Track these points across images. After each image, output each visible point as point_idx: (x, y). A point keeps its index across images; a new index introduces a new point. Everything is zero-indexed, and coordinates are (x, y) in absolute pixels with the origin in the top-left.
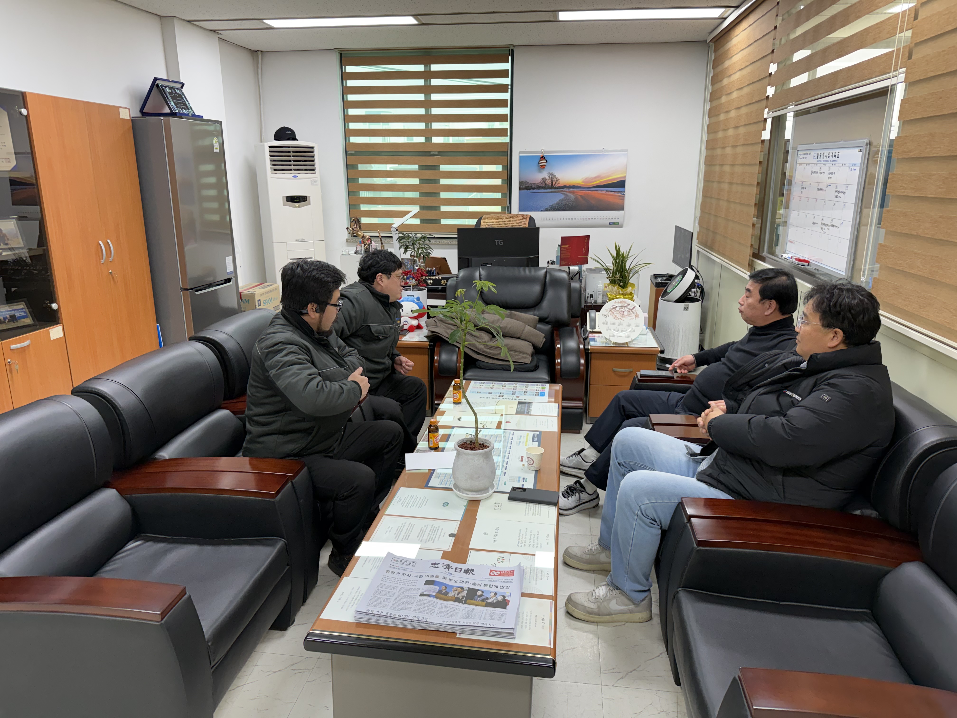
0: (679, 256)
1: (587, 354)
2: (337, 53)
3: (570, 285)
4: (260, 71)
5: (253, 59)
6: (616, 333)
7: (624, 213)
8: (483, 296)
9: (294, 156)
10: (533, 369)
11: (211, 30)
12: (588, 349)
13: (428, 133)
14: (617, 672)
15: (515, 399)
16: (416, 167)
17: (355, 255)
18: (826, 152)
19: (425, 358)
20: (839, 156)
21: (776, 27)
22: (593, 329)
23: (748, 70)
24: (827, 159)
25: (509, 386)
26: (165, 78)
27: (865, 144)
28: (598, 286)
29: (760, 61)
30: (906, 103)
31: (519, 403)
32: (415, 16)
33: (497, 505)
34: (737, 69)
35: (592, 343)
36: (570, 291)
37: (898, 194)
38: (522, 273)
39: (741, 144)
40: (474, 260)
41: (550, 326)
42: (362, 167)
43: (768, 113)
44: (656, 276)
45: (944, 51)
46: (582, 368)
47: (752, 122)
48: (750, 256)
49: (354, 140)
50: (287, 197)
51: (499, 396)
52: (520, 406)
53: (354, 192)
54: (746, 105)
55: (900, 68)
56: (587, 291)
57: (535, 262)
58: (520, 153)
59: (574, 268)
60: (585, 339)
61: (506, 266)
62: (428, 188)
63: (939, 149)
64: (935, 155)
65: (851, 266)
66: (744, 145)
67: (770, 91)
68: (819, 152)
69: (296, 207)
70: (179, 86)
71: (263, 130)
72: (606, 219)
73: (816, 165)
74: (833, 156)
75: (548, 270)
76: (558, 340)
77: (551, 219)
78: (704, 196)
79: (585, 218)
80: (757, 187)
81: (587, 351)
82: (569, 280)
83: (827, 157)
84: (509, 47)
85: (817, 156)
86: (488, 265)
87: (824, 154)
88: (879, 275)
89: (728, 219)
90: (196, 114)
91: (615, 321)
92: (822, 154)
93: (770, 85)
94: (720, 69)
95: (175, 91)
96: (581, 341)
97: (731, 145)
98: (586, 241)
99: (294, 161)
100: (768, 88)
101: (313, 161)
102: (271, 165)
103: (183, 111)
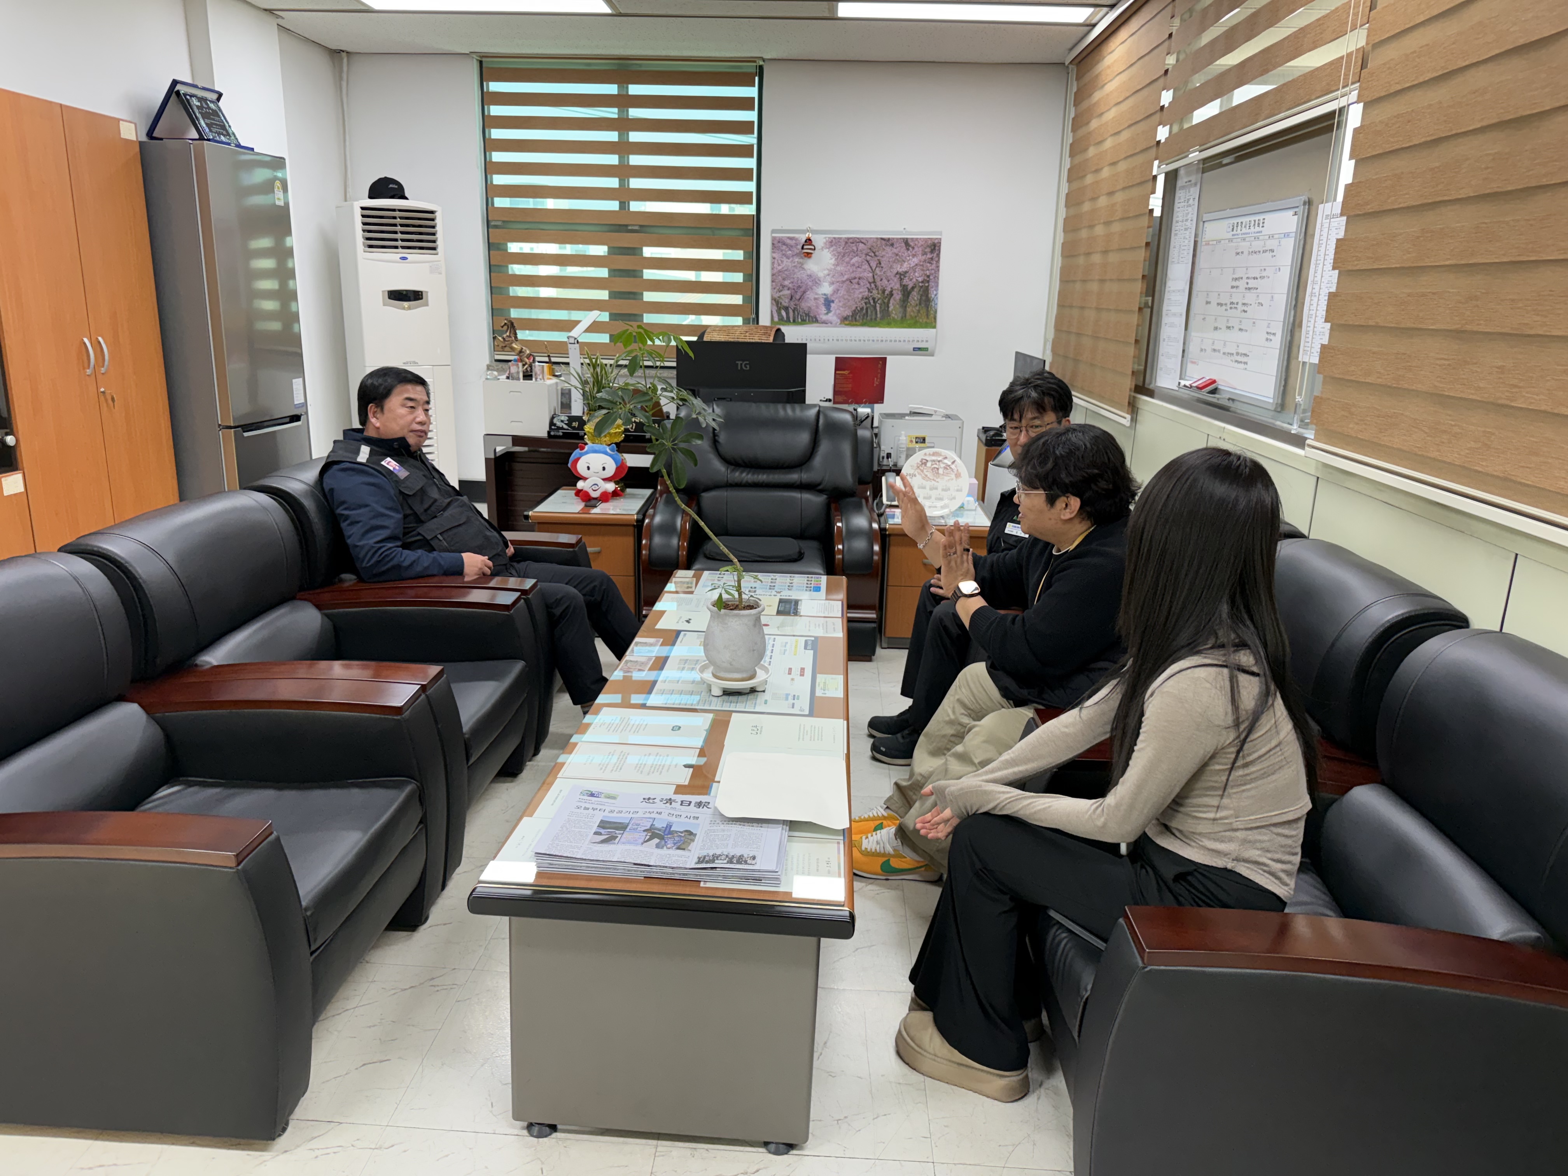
1: (884, 537)
2: (475, 60)
3: (857, 434)
4: (344, 84)
5: (334, 63)
7: (937, 332)
8: (720, 449)
9: (402, 225)
10: (796, 557)
11: (265, 10)
12: (885, 529)
13: (624, 195)
15: (775, 595)
16: (603, 250)
17: (508, 380)
18: (1245, 220)
19: (627, 543)
20: (1265, 225)
21: (1170, 35)
22: (892, 501)
23: (1128, 103)
24: (1248, 230)
25: (764, 578)
26: (189, 81)
27: (1302, 202)
28: (899, 440)
29: (1146, 89)
30: (1361, 133)
31: (781, 601)
33: (755, 728)
34: (1112, 103)
35: (891, 521)
36: (856, 442)
37: (1350, 268)
38: (781, 413)
39: (1117, 218)
40: (703, 391)
41: (825, 496)
42: (514, 247)
43: (1159, 167)
44: (986, 430)
45: (1414, 52)
46: (876, 558)
47: (1134, 183)
48: (1130, 390)
49: (500, 202)
50: (390, 292)
52: (783, 604)
53: (500, 288)
54: (1126, 158)
55: (1353, 83)
56: (883, 447)
57: (799, 397)
58: (773, 231)
59: (863, 410)
60: (880, 515)
61: (755, 402)
62: (625, 284)
63: (1407, 196)
64: (1401, 206)
65: (1282, 388)
66: (1123, 219)
67: (1163, 133)
68: (1235, 221)
69: (404, 308)
70: (214, 97)
71: (350, 184)
72: (909, 341)
73: (1230, 240)
74: (1256, 225)
75: (821, 409)
76: (838, 516)
77: (822, 340)
78: (1061, 306)
79: (875, 339)
80: (1142, 282)
81: (883, 532)
82: (855, 425)
83: (1248, 227)
84: (755, 62)
85: (1231, 227)
86: (724, 399)
87: (1242, 223)
88: (1322, 392)
89: (1097, 337)
90: (242, 144)
91: (924, 482)
92: (1240, 224)
93: (1162, 124)
94: (1085, 105)
95: (207, 104)
96: (874, 518)
97: (1102, 221)
98: (880, 366)
99: (402, 233)
100: (1160, 128)
101: (434, 234)
102: (363, 237)
103: (220, 138)
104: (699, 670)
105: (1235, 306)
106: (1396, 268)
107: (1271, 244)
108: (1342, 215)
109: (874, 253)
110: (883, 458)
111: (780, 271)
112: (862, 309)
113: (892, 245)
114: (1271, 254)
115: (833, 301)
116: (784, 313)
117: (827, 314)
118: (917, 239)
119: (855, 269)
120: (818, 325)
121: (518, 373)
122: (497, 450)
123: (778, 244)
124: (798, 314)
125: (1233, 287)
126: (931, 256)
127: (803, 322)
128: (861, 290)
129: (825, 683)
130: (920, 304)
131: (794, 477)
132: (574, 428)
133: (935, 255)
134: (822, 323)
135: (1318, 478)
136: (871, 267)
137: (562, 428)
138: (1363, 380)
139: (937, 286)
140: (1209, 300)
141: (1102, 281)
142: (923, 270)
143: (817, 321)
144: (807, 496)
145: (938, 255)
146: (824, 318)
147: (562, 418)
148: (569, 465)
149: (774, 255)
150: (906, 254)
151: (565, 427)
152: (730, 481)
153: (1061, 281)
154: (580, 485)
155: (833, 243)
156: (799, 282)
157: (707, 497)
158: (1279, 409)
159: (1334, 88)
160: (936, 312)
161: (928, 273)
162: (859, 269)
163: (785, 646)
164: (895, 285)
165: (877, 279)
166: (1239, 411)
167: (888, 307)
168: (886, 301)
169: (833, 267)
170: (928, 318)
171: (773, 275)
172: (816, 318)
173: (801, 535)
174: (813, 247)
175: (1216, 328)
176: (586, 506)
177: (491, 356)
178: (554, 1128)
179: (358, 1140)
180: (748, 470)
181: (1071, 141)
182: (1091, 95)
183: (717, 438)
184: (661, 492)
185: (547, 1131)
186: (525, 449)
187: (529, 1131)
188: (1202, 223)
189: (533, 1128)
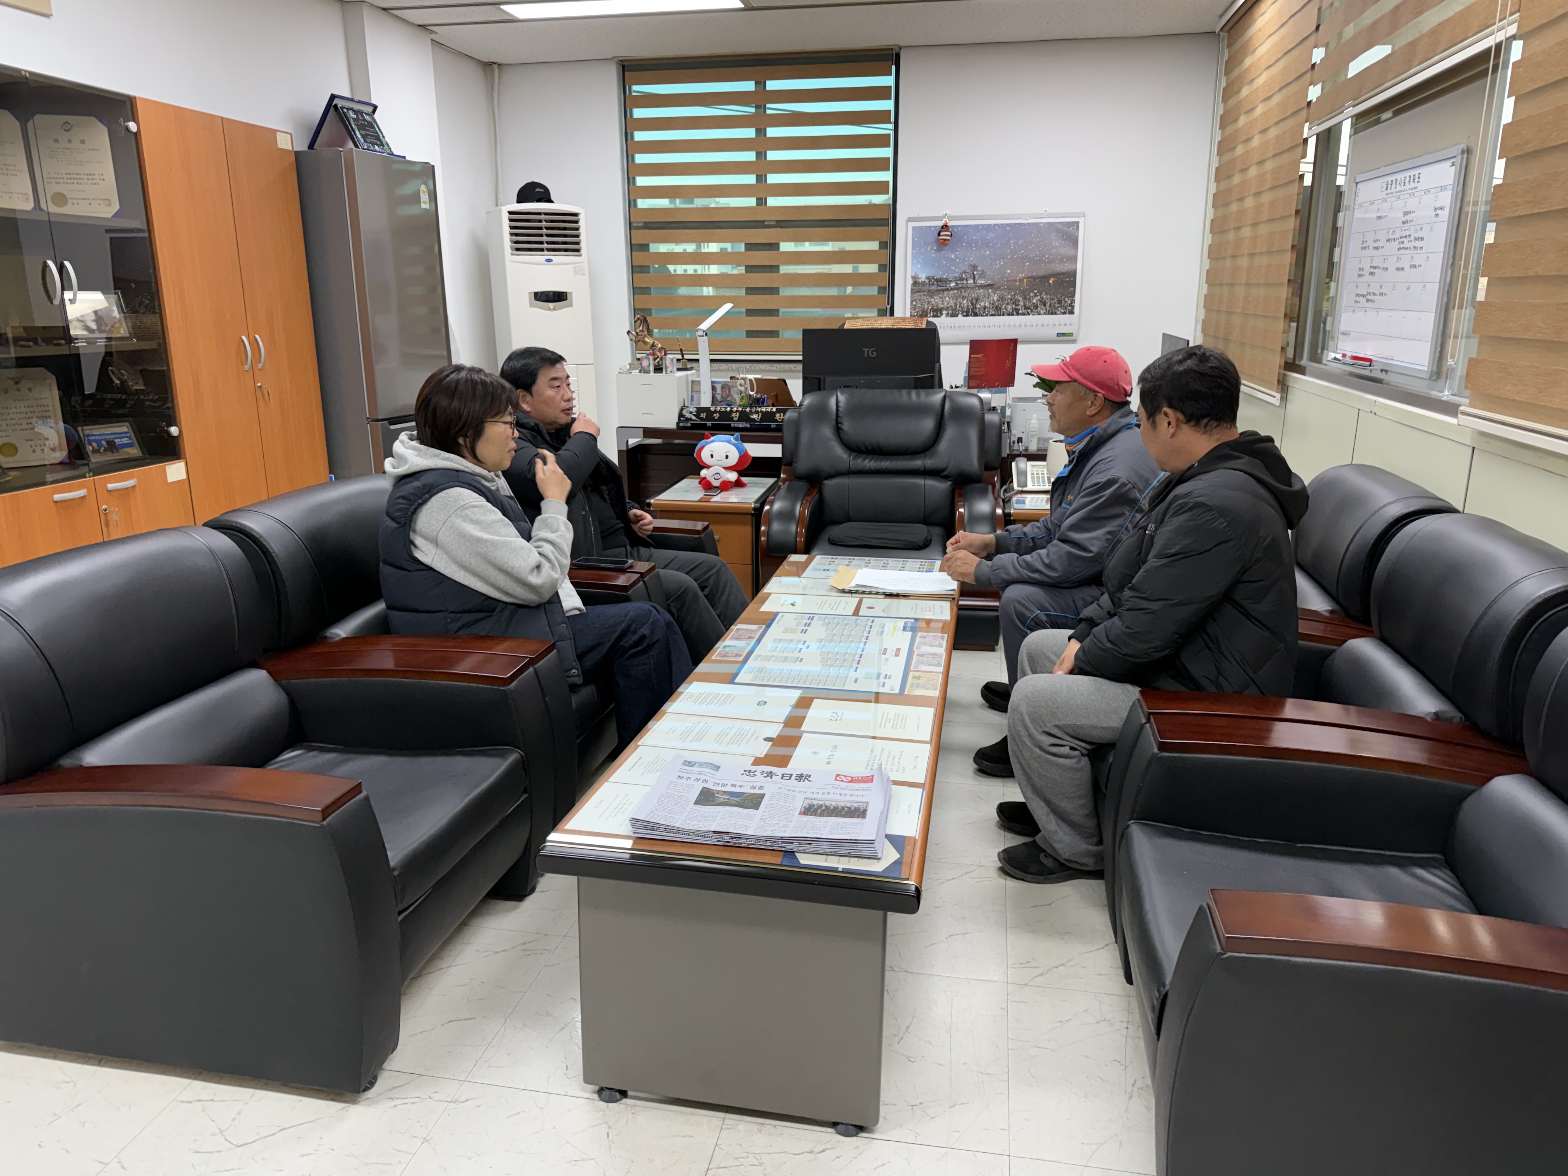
2: (617, 65)
3: (983, 417)
4: (496, 95)
5: (486, 75)
7: (1075, 317)
8: (842, 435)
9: (547, 228)
10: (922, 544)
11: (420, 26)
12: (1009, 515)
13: (761, 191)
14: (1034, 967)
16: (741, 248)
17: (640, 374)
18: (1400, 176)
19: (746, 531)
20: (1421, 180)
22: (1022, 486)
23: (1280, 65)
24: (1402, 188)
26: (348, 96)
27: (1460, 151)
28: (1030, 423)
29: (1298, 48)
30: (1520, 67)
33: (835, 714)
34: (1264, 67)
35: (1016, 506)
36: (983, 427)
37: (1507, 215)
38: (904, 399)
39: (1267, 188)
40: (829, 379)
41: (949, 483)
42: (657, 248)
43: (1310, 129)
47: (1285, 149)
48: (1280, 367)
49: (643, 203)
50: (536, 294)
53: (641, 287)
54: (1277, 123)
55: (1511, 14)
56: (1013, 432)
58: (909, 220)
60: (1006, 502)
61: (880, 388)
62: (760, 280)
65: (1438, 354)
66: (1273, 188)
67: (1314, 93)
68: (1389, 179)
69: (549, 309)
70: (370, 109)
71: (500, 189)
72: (1051, 328)
73: (1384, 200)
74: (1412, 180)
75: (947, 394)
76: (961, 502)
78: (1210, 284)
79: (1017, 324)
80: (1291, 252)
81: (1008, 518)
82: (982, 409)
83: (1402, 184)
84: (891, 50)
85: (1385, 188)
86: (850, 387)
87: (1396, 180)
88: (1478, 354)
89: (1247, 314)
90: (395, 153)
92: (1394, 181)
93: (1313, 83)
94: (1236, 73)
95: (363, 116)
96: (999, 503)
97: (1252, 192)
98: (1011, 348)
99: (548, 235)
100: (1311, 88)
101: (577, 236)
102: (511, 241)
103: (374, 147)
106: (1557, 210)
108: (1498, 158)
110: (1014, 442)
121: (648, 365)
122: (629, 443)
131: (918, 463)
132: (702, 419)
135: (1474, 448)
137: (691, 419)
138: (1522, 337)
141: (1252, 255)
144: (931, 483)
147: (691, 410)
148: (695, 455)
149: (910, 245)
151: (693, 418)
152: (852, 468)
153: (1211, 258)
154: (704, 473)
157: (829, 483)
158: (1434, 378)
159: (1492, 22)
163: (883, 628)
166: (1391, 383)
173: (926, 521)
174: (949, 233)
177: (633, 355)
178: (624, 1094)
179: (436, 1092)
180: (871, 456)
181: (1222, 113)
182: (1241, 62)
183: (839, 425)
184: (784, 481)
185: (616, 1095)
186: (658, 441)
187: (600, 1096)
188: (1355, 184)
189: (604, 1092)
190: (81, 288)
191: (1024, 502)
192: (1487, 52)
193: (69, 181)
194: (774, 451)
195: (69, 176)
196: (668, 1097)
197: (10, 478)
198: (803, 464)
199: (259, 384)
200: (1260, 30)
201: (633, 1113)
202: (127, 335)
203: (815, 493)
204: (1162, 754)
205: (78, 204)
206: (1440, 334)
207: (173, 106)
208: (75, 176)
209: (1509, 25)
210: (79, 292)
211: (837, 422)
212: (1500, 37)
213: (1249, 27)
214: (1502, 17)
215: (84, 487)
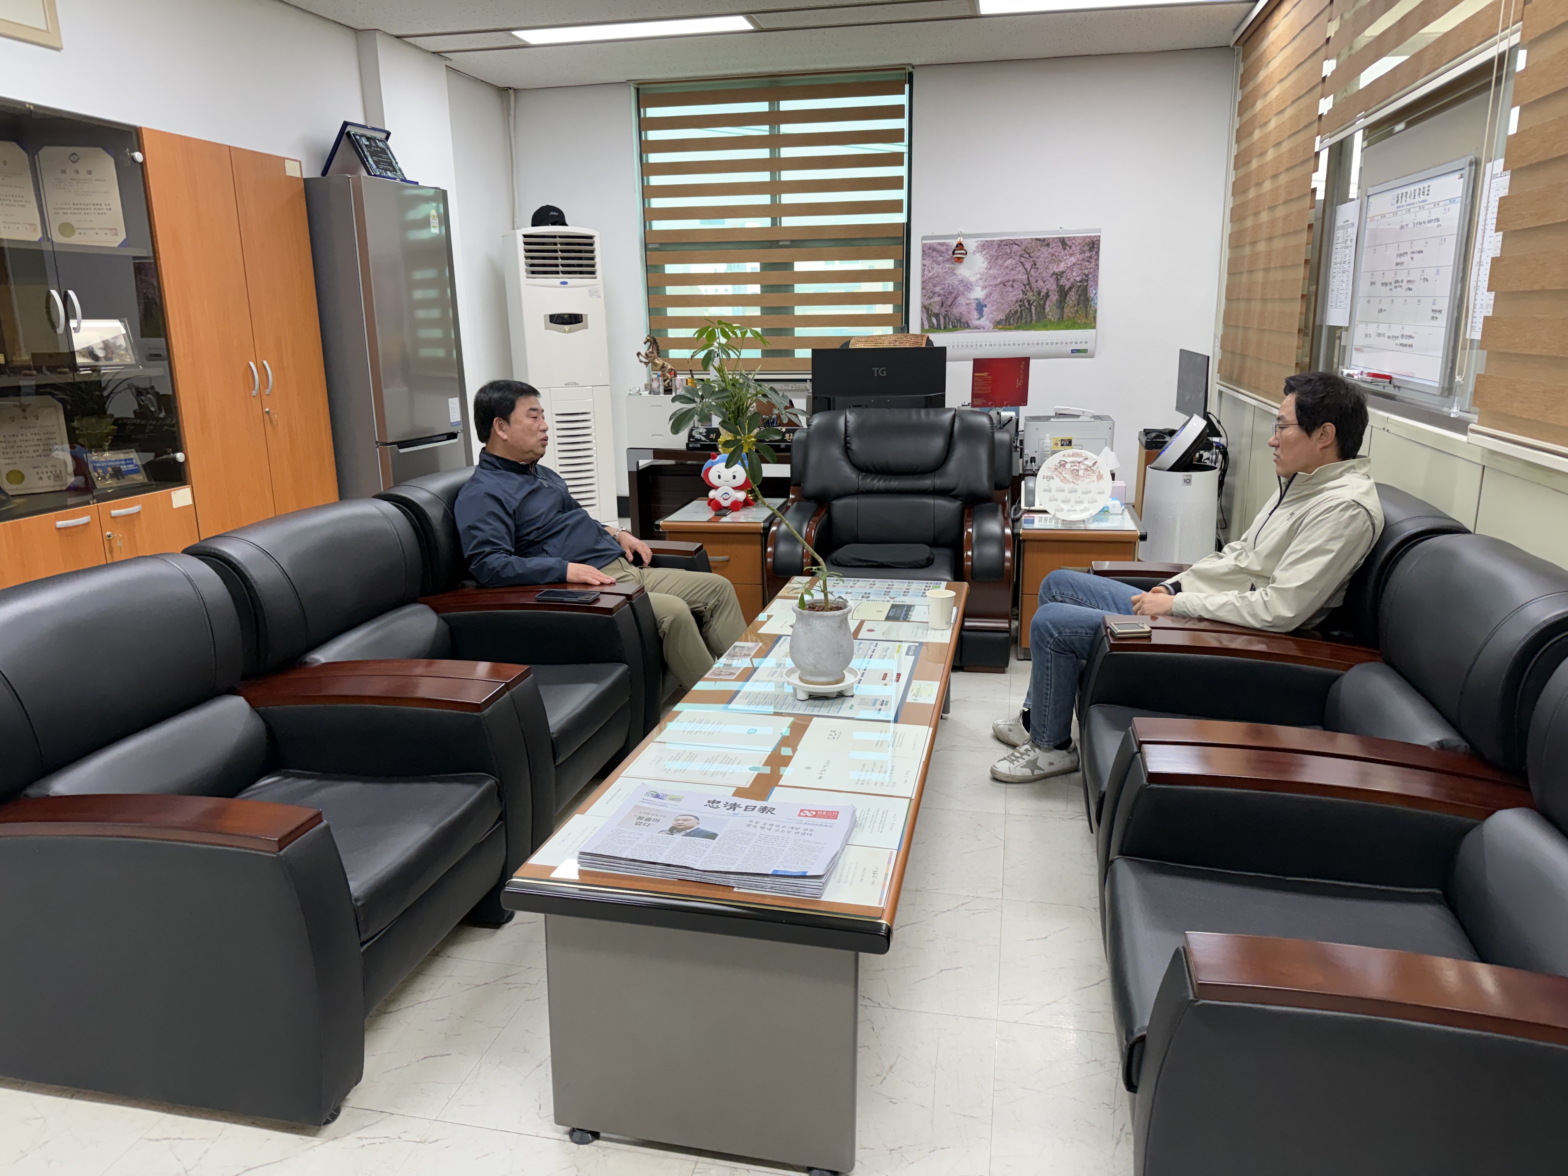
0: (1187, 398)
1: (1018, 543)
2: (633, 88)
3: (993, 437)
4: (512, 120)
5: (502, 101)
6: (1066, 507)
7: (1096, 332)
8: (851, 455)
9: (562, 251)
10: (924, 563)
11: (434, 53)
12: (1019, 535)
13: (776, 211)
15: (888, 601)
16: (756, 267)
17: (650, 395)
18: (1410, 189)
19: (754, 552)
20: (1430, 193)
22: (1030, 506)
23: (1292, 79)
24: (1413, 201)
25: (881, 584)
26: (361, 122)
27: (1468, 163)
28: (1044, 443)
29: (1309, 62)
30: (1525, 76)
31: (893, 606)
32: (747, 14)
33: (833, 734)
34: (1277, 81)
35: (1026, 526)
36: (993, 446)
37: (1513, 228)
38: (915, 418)
39: (1281, 201)
40: (839, 399)
41: (960, 502)
42: (671, 269)
43: (1321, 142)
44: (1147, 432)
46: (1007, 564)
47: (1298, 163)
49: (658, 225)
50: (551, 316)
51: (863, 597)
52: (895, 610)
53: (657, 309)
54: (1290, 137)
56: (1026, 451)
57: (937, 402)
58: (924, 238)
59: (1006, 414)
60: (1016, 521)
61: (889, 408)
62: (775, 299)
65: (1449, 370)
66: (1286, 202)
68: (1399, 191)
69: (565, 332)
70: (383, 136)
71: (517, 213)
72: (1066, 343)
73: (1395, 214)
74: (1421, 193)
75: (957, 413)
76: (969, 522)
77: (974, 346)
78: (1229, 300)
79: (1030, 342)
80: (1305, 267)
81: (1017, 538)
82: (992, 428)
83: (1412, 197)
84: (904, 69)
85: (1396, 199)
86: (859, 407)
87: (1406, 193)
88: (1486, 370)
89: (1263, 330)
90: (408, 179)
91: (1063, 485)
92: (1404, 194)
93: (1324, 95)
94: (1251, 86)
95: (376, 143)
96: (1008, 523)
97: (1267, 206)
98: (1022, 366)
99: (563, 258)
100: (1322, 101)
101: (593, 259)
102: (526, 264)
103: (386, 173)
104: (786, 674)
105: (1400, 284)
107: (1436, 213)
108: (1505, 170)
109: (1029, 254)
110: (1026, 461)
111: (930, 278)
112: (1016, 312)
113: (1048, 245)
114: (1437, 223)
115: (985, 306)
116: (934, 320)
117: (979, 319)
118: (1074, 238)
119: (1008, 272)
120: (970, 330)
121: (659, 386)
122: (640, 464)
123: (929, 251)
124: (949, 320)
125: (1397, 264)
126: (1089, 255)
127: (955, 328)
128: (1015, 293)
129: (919, 689)
130: (1078, 304)
131: (927, 483)
132: (712, 440)
133: (1094, 253)
134: (975, 328)
135: (1484, 466)
136: (1025, 269)
137: (700, 440)
138: (1529, 354)
139: (1097, 285)
140: (1373, 281)
141: (1267, 270)
142: (1081, 269)
143: (968, 327)
144: (940, 502)
145: (1097, 253)
146: (976, 323)
147: (701, 430)
148: (702, 475)
149: (925, 262)
150: (1063, 253)
151: (703, 438)
152: (861, 489)
153: (1229, 274)
154: (712, 494)
155: (985, 246)
156: (950, 288)
157: (838, 504)
158: (1446, 394)
159: (1495, 32)
160: (1095, 312)
161: (1086, 272)
162: (1013, 272)
163: (886, 652)
164: (1051, 285)
165: (1033, 281)
166: (1404, 400)
167: (1044, 309)
168: (1042, 303)
169: (986, 271)
170: (1086, 318)
171: (923, 282)
172: (967, 323)
173: (934, 543)
174: (964, 252)
175: (1381, 311)
176: (716, 515)
178: (596, 1135)
179: (405, 1132)
180: (879, 476)
181: (1238, 127)
182: (1256, 75)
183: (848, 445)
184: (793, 501)
185: (588, 1138)
186: (671, 462)
187: (571, 1137)
188: (1366, 198)
189: (575, 1133)
190: (85, 316)
191: (1033, 522)
192: (1491, 61)
193: (76, 211)
194: (782, 471)
195: (76, 207)
196: (639, 1139)
197: (12, 506)
198: (812, 484)
199: (267, 410)
200: (1273, 43)
201: (604, 1156)
202: (134, 362)
203: (823, 513)
204: (1151, 786)
205: (85, 234)
206: (1451, 349)
207: (180, 136)
208: (83, 206)
209: (1512, 34)
210: (83, 321)
211: (846, 442)
212: (1503, 46)
213: (1262, 40)
214: (1505, 26)
215: (87, 515)
